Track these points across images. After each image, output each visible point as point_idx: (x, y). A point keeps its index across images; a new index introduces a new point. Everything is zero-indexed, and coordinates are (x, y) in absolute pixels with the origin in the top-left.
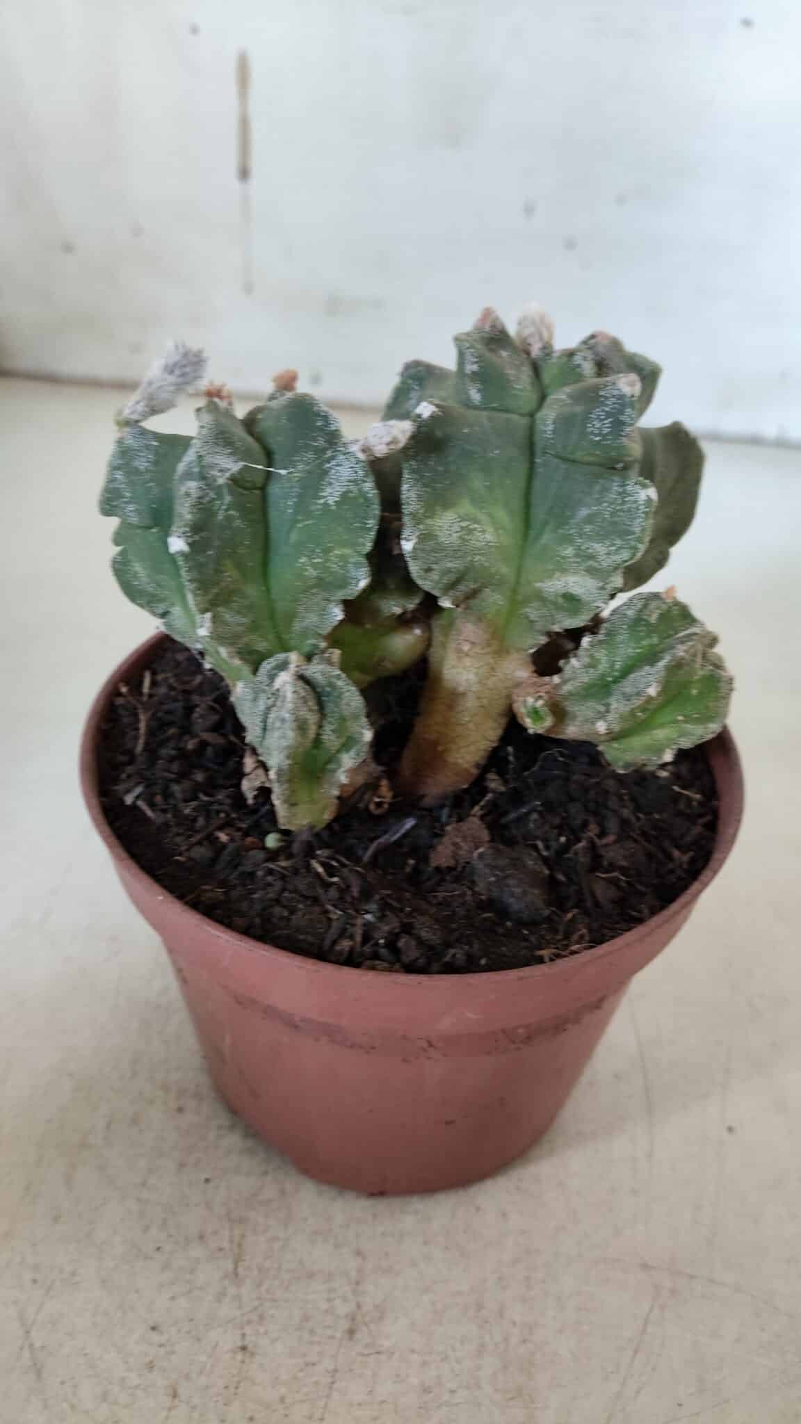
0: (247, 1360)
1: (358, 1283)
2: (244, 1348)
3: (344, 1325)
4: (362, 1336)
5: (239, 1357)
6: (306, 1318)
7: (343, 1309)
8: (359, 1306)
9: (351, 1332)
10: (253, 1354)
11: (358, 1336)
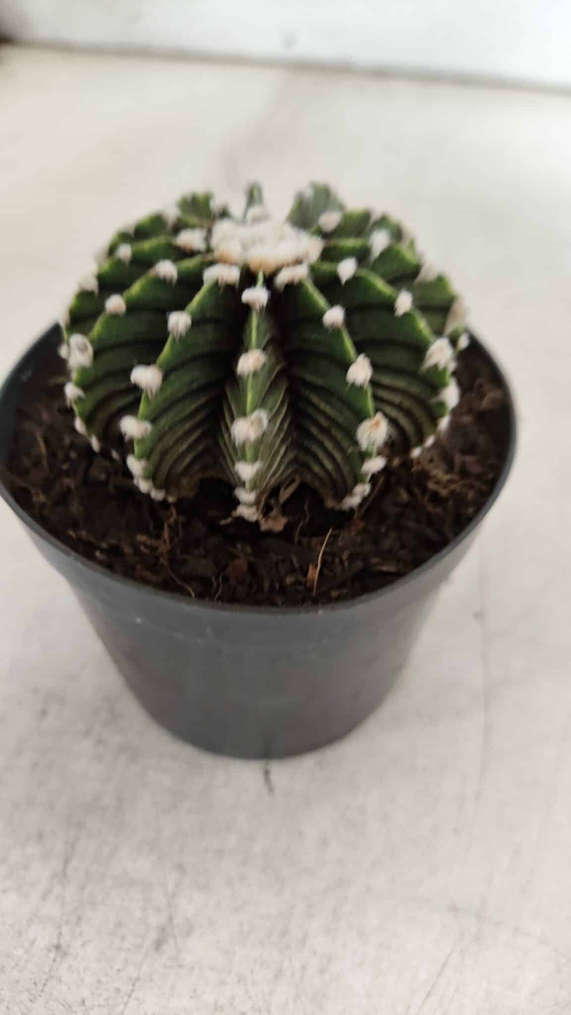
0: (58, 959)
1: (174, 895)
2: (58, 947)
3: (153, 936)
4: (169, 948)
5: (52, 955)
6: (119, 925)
7: (155, 920)
8: (171, 919)
9: (159, 944)
10: (65, 954)
11: (165, 947)
